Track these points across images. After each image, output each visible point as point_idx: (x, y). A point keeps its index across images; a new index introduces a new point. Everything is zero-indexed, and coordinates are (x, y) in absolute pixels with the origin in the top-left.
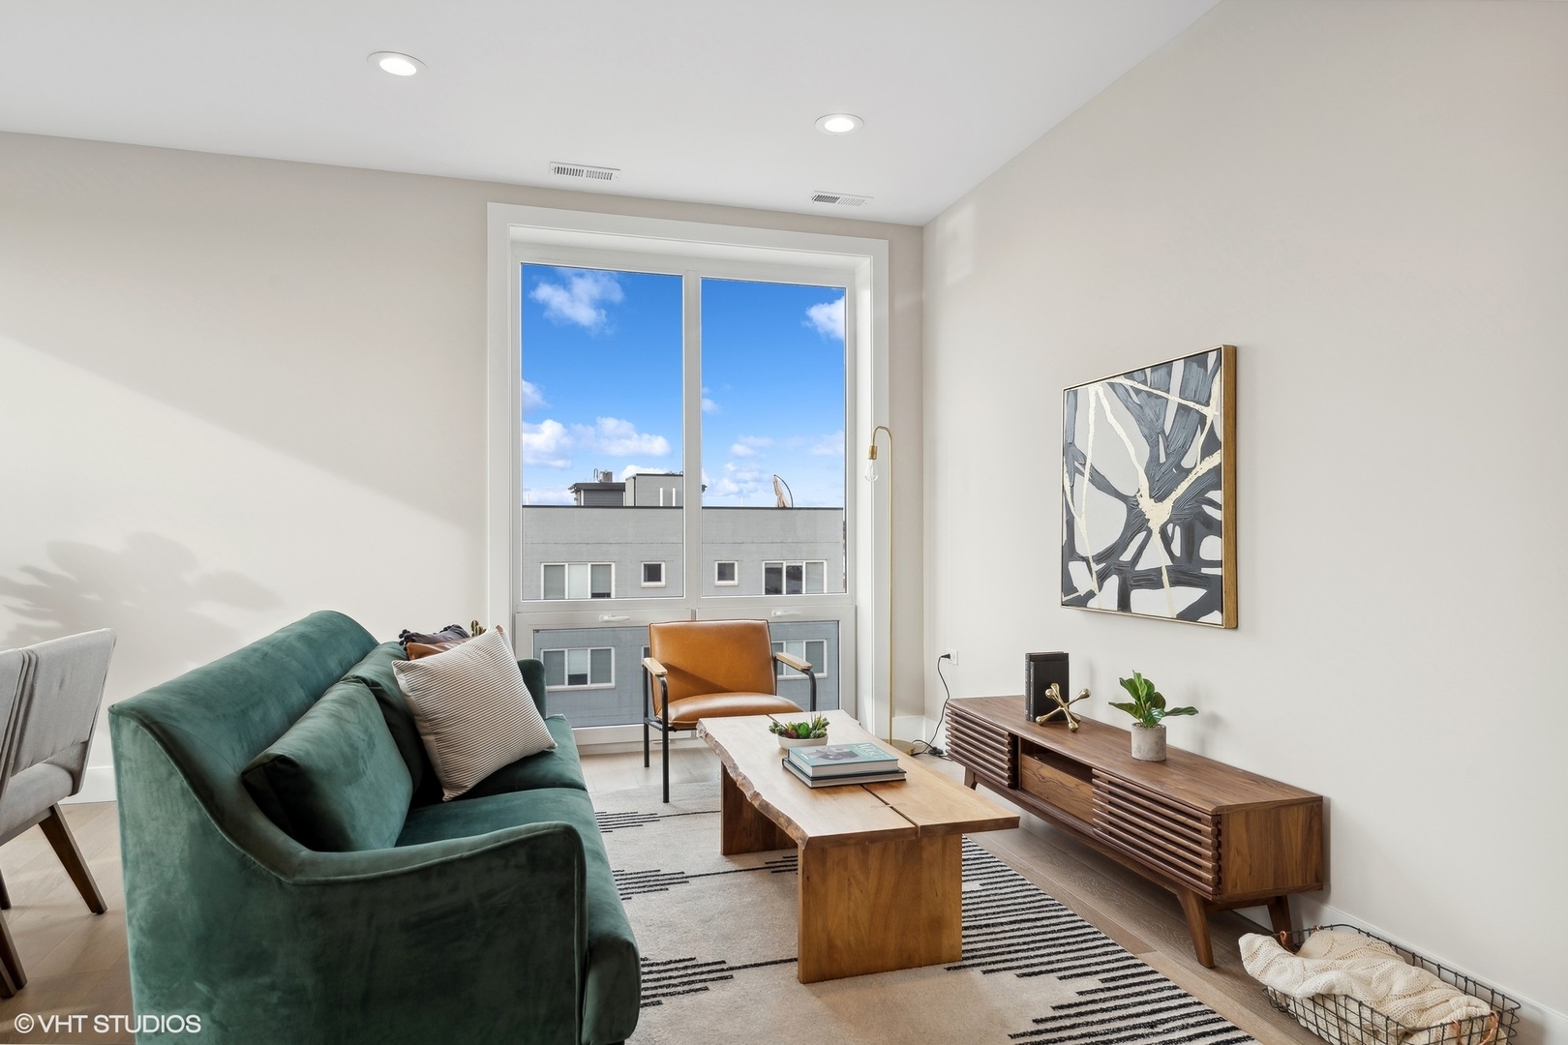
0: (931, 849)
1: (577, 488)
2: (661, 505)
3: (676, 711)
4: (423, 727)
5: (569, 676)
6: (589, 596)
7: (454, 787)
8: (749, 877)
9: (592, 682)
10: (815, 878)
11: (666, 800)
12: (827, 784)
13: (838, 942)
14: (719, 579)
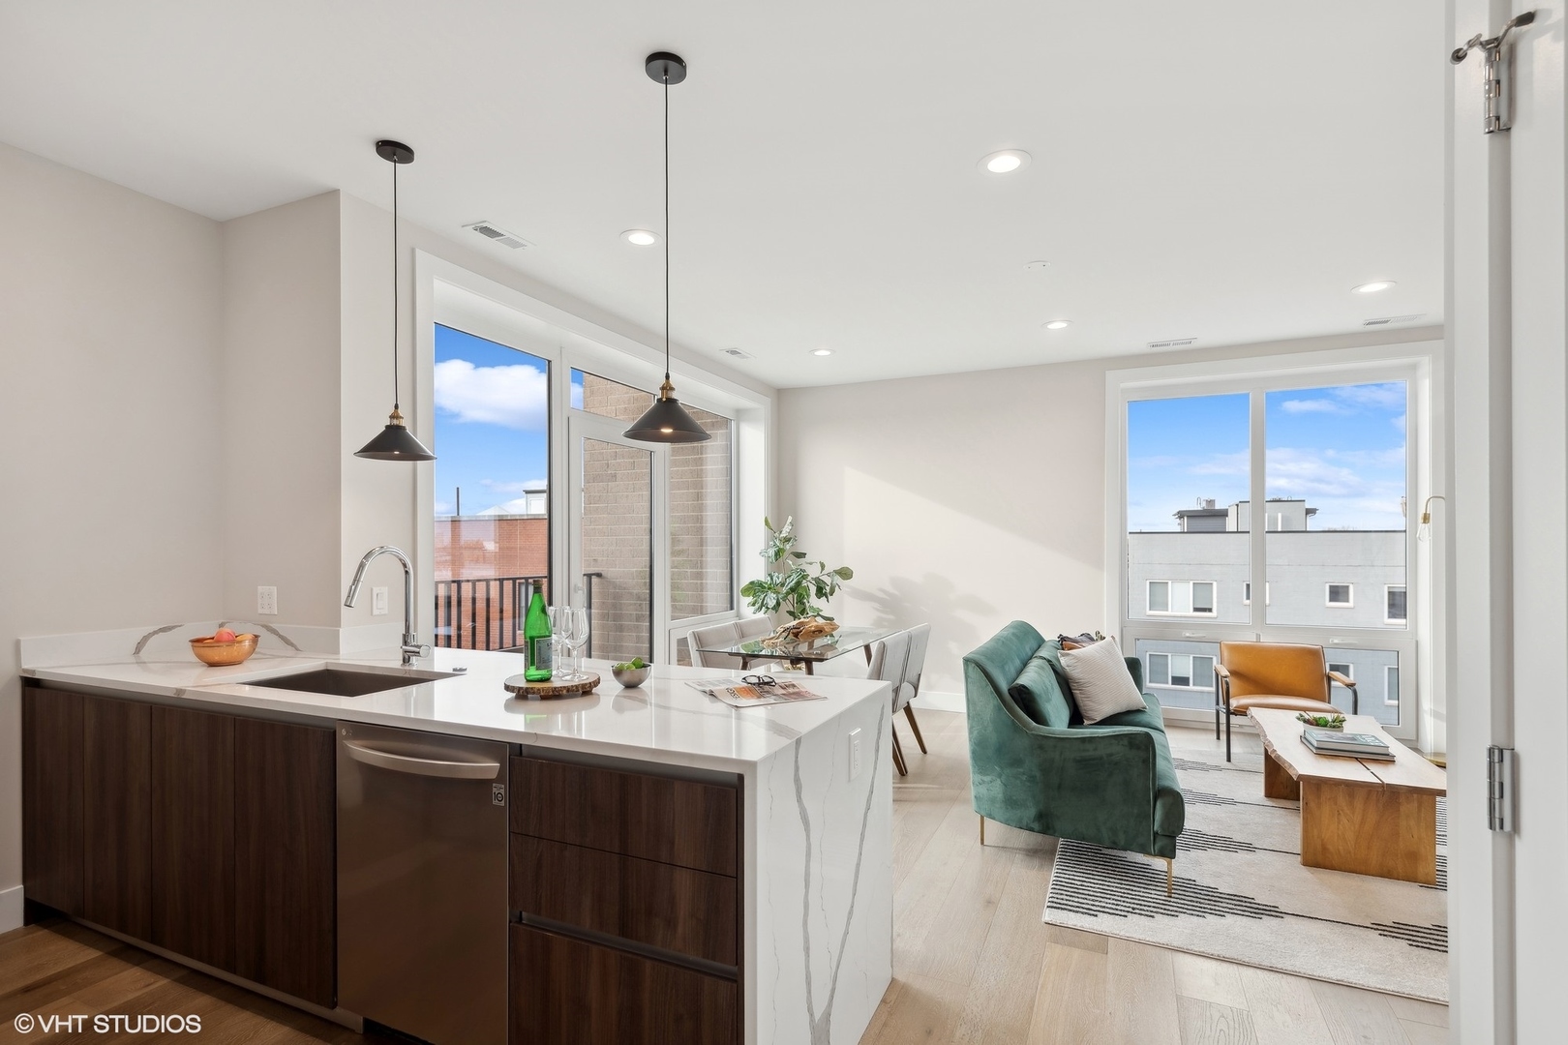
0: (1408, 808)
1: (1181, 515)
2: (1280, 530)
3: (1234, 703)
4: (1073, 686)
5: (1173, 677)
6: (1192, 609)
7: (1089, 719)
8: (1282, 811)
9: (1194, 685)
10: (1312, 805)
11: (1229, 760)
12: (1325, 752)
13: (1330, 847)
14: (1331, 600)
